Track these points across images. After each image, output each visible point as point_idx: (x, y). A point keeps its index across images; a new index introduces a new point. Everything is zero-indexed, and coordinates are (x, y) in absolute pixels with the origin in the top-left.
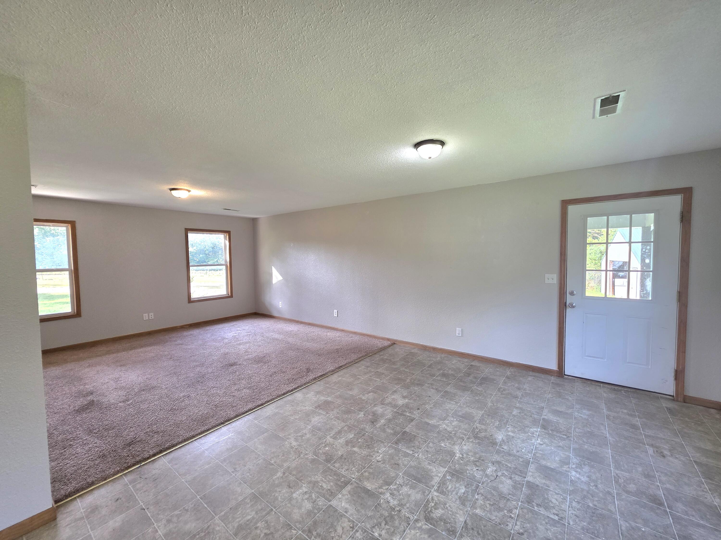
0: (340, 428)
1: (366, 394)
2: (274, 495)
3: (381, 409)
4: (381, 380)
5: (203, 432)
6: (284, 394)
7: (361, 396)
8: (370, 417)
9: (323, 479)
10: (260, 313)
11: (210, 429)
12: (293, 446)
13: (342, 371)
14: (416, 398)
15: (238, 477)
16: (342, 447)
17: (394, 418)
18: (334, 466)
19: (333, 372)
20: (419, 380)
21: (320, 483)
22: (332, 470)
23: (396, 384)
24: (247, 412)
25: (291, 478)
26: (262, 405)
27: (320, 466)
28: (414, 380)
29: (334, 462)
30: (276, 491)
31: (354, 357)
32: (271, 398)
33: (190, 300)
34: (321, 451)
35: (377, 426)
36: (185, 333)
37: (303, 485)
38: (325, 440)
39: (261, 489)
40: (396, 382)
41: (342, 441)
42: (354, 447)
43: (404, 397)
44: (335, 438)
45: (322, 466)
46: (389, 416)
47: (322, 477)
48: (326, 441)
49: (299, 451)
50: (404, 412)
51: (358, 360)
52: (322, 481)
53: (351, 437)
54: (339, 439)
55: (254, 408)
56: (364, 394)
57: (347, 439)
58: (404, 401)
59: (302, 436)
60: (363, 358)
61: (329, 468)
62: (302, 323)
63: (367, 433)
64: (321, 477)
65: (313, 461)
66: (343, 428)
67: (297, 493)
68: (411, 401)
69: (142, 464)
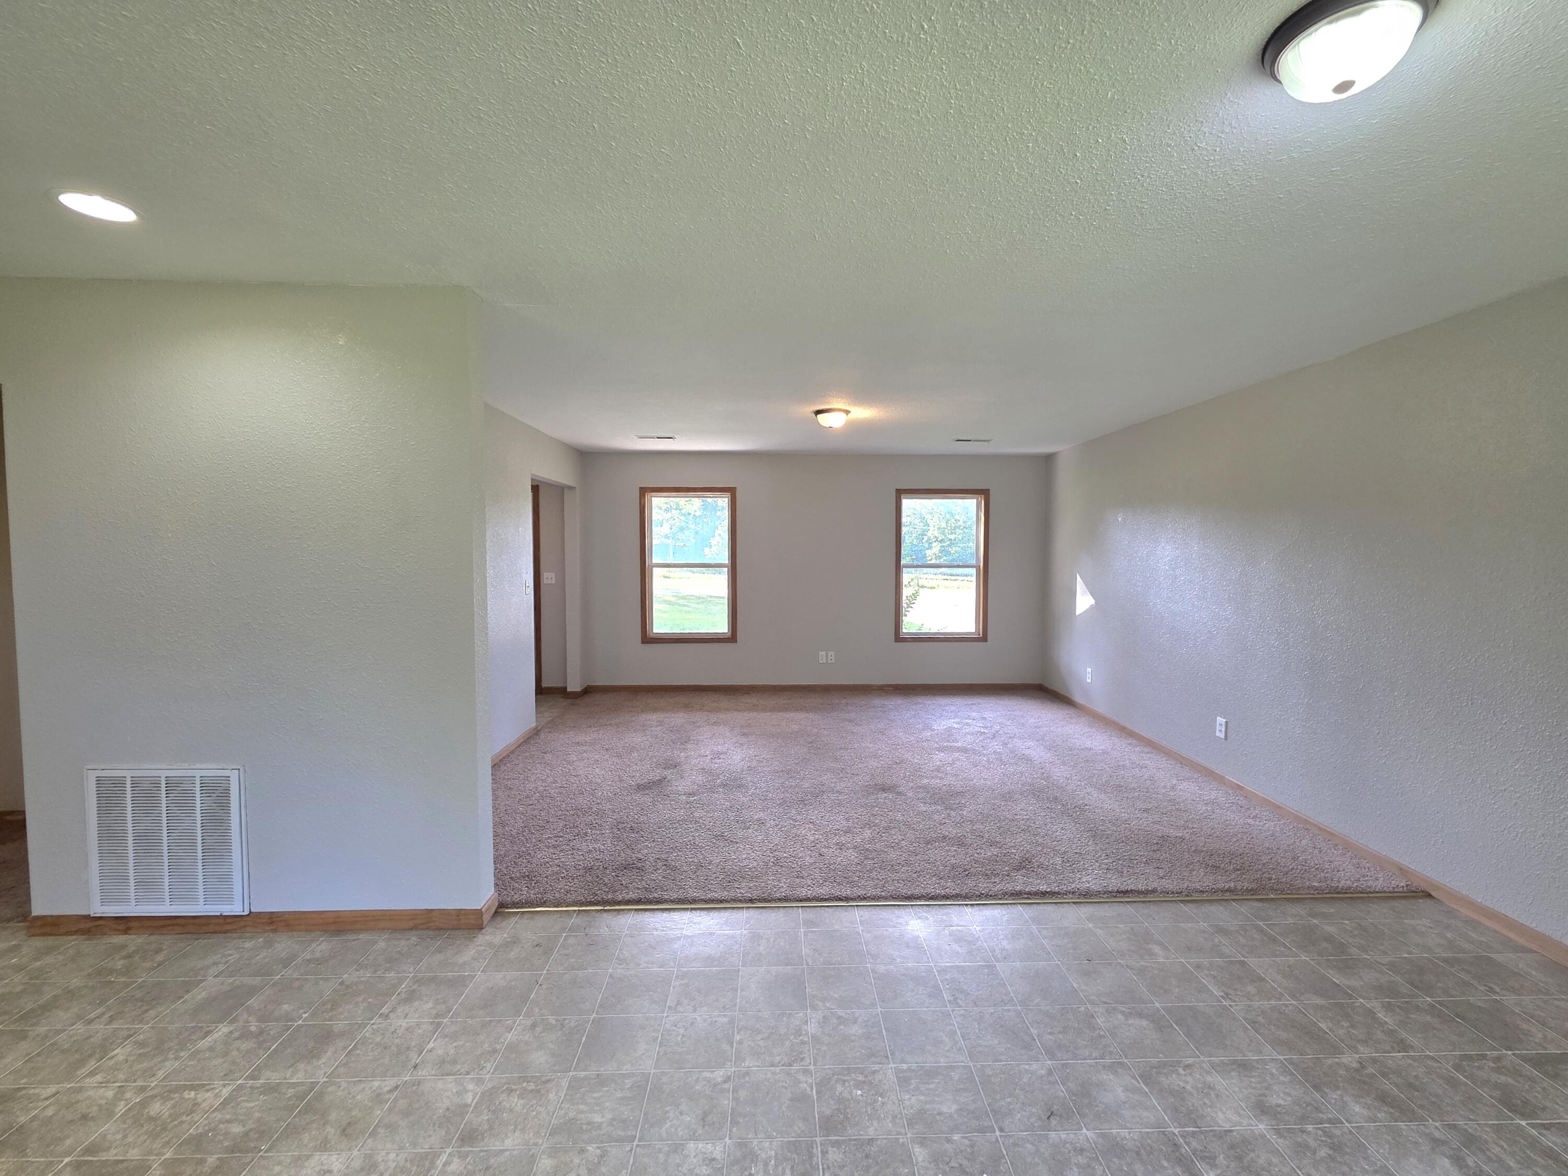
0: (943, 1062)
1: (1123, 1012)
2: (667, 1112)
3: (1126, 1090)
4: (1227, 996)
5: (713, 900)
6: (909, 898)
7: (1101, 1009)
8: (1061, 1091)
9: (773, 1162)
10: (1050, 687)
11: (726, 901)
12: (804, 1032)
13: (1116, 906)
14: (1312, 1143)
15: (665, 1023)
16: (895, 1117)
17: (1138, 1153)
18: (824, 1153)
19: (1085, 897)
20: (1410, 1085)
21: (756, 1165)
22: (811, 1156)
23: (1277, 1043)
24: (808, 900)
25: (726, 1102)
26: (847, 899)
27: (801, 1125)
28: (1384, 1075)
29: (836, 1144)
30: (678, 1105)
31: (1201, 879)
32: (877, 892)
33: (899, 638)
34: (839, 1088)
35: (1053, 1134)
36: (878, 701)
37: (727, 1139)
38: (877, 1067)
39: (664, 1079)
40: (1283, 1035)
41: (912, 1102)
42: (922, 1142)
43: (1262, 1109)
44: (903, 1080)
45: (803, 1128)
46: (1129, 1135)
47: (776, 1154)
48: (875, 1072)
49: (801, 1053)
50: (1203, 1158)
51: (1205, 896)
52: (766, 1164)
53: (945, 1109)
54: (908, 1091)
55: (826, 900)
56: (1114, 1009)
57: (928, 1106)
58: (1245, 1122)
59: (842, 1021)
60: (1227, 896)
61: (811, 1145)
62: (1131, 734)
63: (998, 1133)
64: (773, 1153)
65: (801, 1099)
66: (952, 1068)
67: (700, 1145)
68: (1280, 1143)
69: (605, 908)
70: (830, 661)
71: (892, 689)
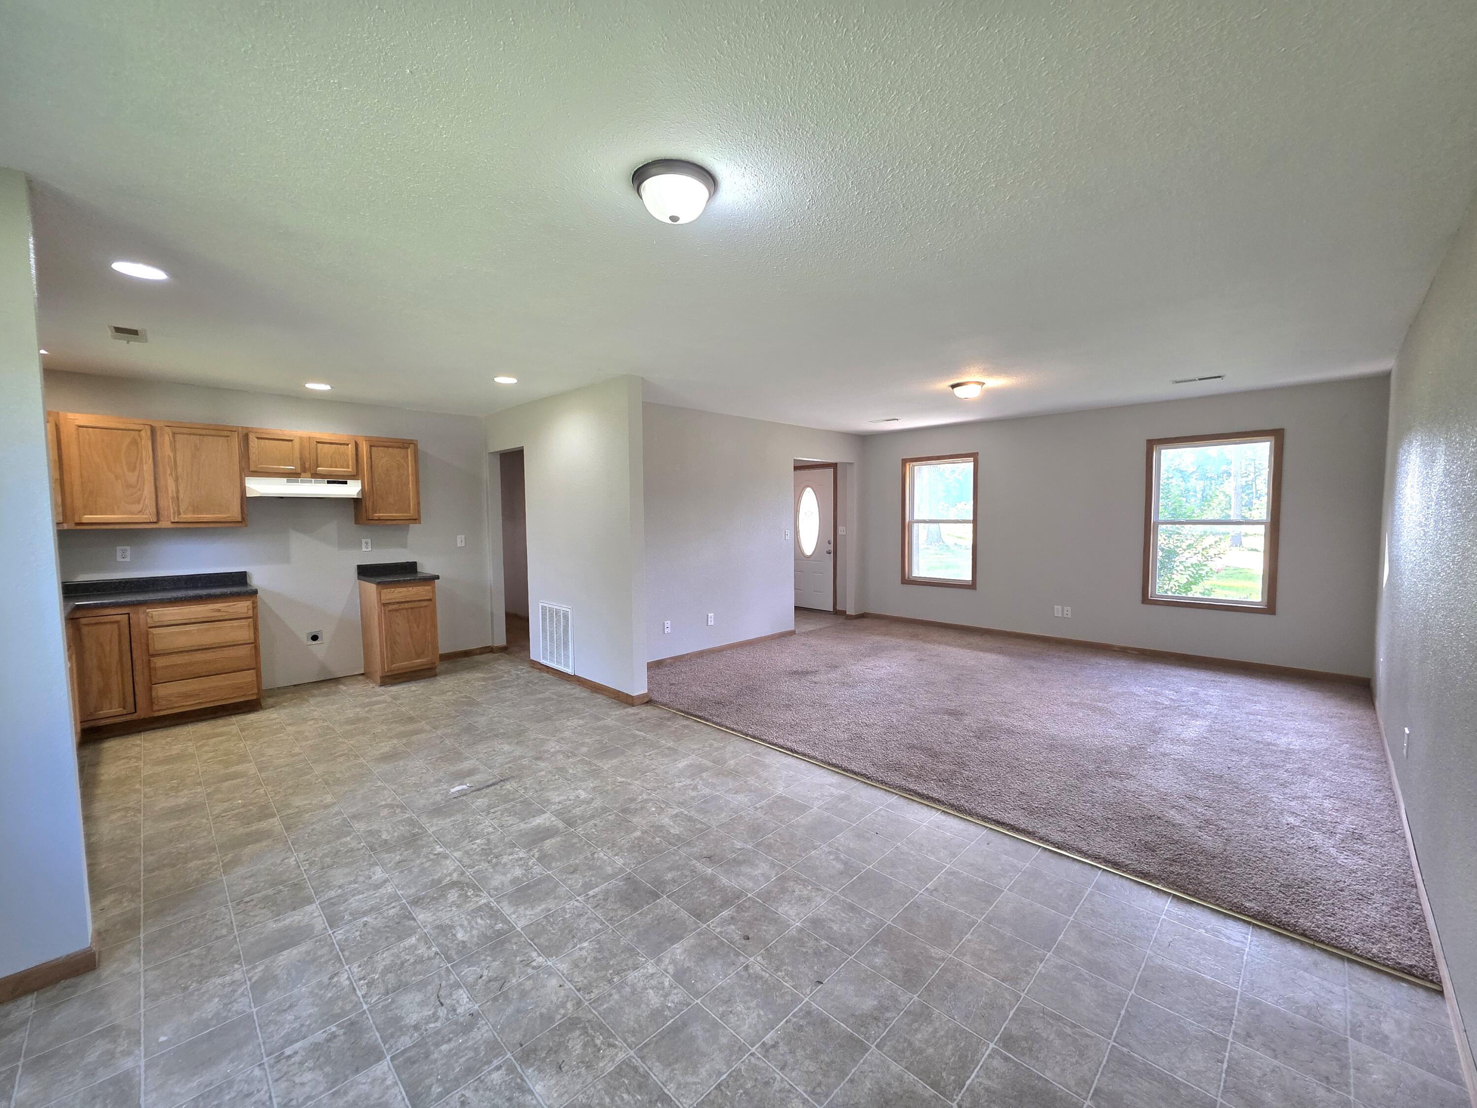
33: (1147, 600)
70: (1065, 616)
71: (1137, 653)
